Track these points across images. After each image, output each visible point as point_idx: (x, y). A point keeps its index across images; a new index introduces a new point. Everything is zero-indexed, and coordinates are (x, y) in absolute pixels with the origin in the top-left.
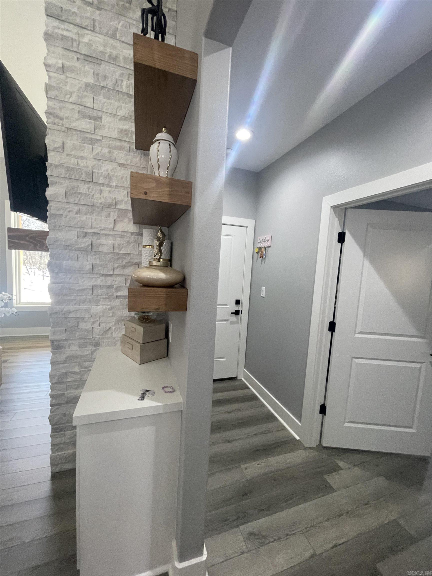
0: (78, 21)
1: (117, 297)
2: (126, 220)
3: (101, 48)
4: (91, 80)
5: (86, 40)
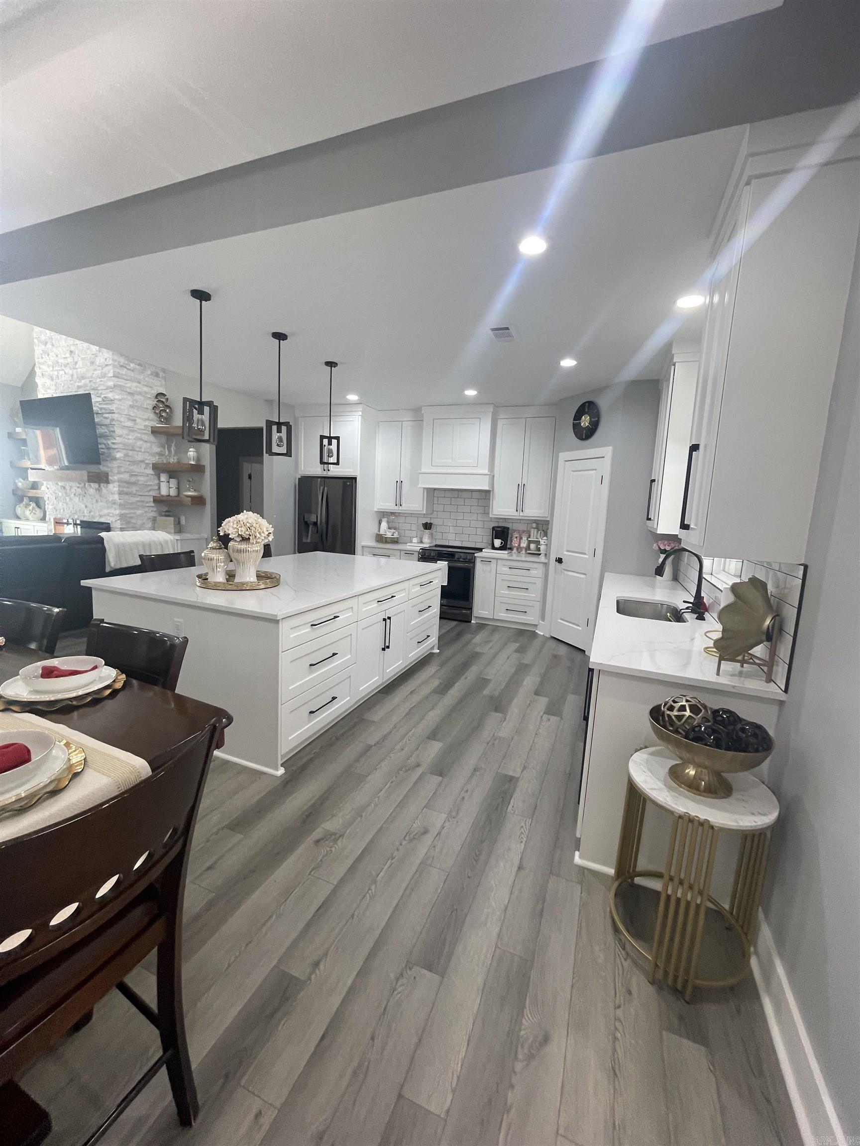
0: (125, 378)
1: (147, 507)
2: (148, 468)
3: (135, 389)
4: (131, 403)
5: (128, 385)
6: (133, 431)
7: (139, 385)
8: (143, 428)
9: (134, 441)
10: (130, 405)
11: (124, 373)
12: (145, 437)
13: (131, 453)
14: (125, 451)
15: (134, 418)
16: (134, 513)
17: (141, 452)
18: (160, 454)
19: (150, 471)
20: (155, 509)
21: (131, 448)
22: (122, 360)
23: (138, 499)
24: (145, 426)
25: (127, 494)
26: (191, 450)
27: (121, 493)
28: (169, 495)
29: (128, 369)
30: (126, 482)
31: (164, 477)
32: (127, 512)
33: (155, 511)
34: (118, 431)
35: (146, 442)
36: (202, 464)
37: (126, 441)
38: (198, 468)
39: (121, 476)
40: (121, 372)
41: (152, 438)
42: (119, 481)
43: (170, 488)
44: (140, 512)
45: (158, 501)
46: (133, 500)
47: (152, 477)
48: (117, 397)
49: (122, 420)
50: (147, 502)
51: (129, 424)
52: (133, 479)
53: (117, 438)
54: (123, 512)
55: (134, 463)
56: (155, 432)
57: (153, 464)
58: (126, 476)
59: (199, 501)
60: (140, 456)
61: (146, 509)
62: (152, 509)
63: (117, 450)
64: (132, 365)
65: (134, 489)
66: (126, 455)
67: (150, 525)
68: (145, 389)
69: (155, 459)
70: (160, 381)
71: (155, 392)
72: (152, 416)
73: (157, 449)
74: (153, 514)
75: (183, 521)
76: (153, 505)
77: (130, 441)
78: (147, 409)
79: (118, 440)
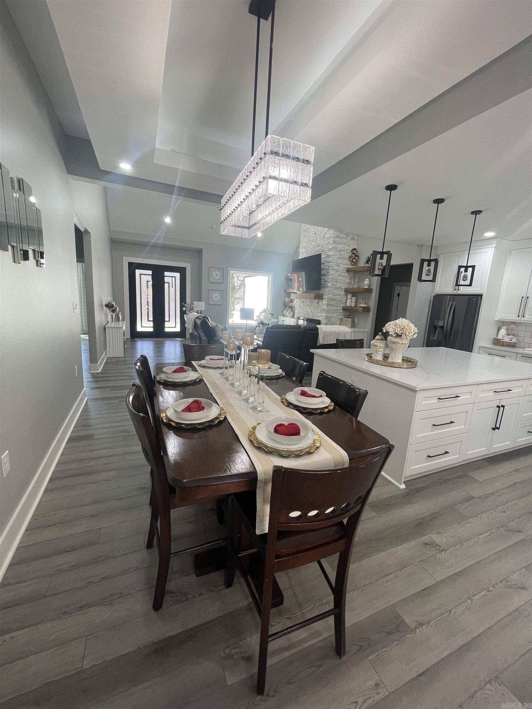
0: (338, 243)
1: (339, 312)
2: (342, 291)
3: (342, 248)
5: (339, 247)
6: (338, 271)
7: (344, 246)
8: (342, 269)
9: (337, 277)
10: (338, 257)
11: (338, 240)
12: (343, 274)
13: (335, 283)
14: (332, 283)
15: (339, 264)
16: (333, 316)
17: (340, 282)
18: (349, 283)
19: (343, 293)
20: (342, 314)
21: (335, 281)
22: (338, 233)
23: (335, 308)
24: (344, 268)
25: (331, 305)
26: (367, 280)
27: (328, 305)
28: (351, 306)
29: (340, 238)
30: (331, 299)
31: (349, 296)
32: (329, 315)
33: (343, 315)
34: (331, 272)
35: (343, 277)
36: (371, 288)
37: (334, 277)
38: (369, 291)
39: (329, 296)
40: (336, 240)
41: (347, 275)
42: (328, 298)
43: (352, 302)
44: (335, 315)
45: (345, 309)
46: (333, 308)
47: (344, 296)
48: (333, 254)
49: (333, 266)
50: (339, 310)
51: (336, 268)
52: (334, 297)
53: (330, 276)
54: (327, 315)
55: (336, 288)
56: (348, 271)
57: (345, 289)
58: (331, 296)
59: (367, 310)
60: (339, 285)
61: (338, 314)
62: (341, 313)
63: (329, 282)
64: (342, 235)
65: (333, 303)
66: (333, 285)
67: (338, 322)
68: (347, 247)
69: (346, 286)
70: (355, 242)
71: (351, 249)
72: (349, 262)
73: (348, 280)
74: (341, 317)
75: (356, 322)
76: (342, 311)
77: (335, 277)
78: (346, 258)
79: (330, 277)
